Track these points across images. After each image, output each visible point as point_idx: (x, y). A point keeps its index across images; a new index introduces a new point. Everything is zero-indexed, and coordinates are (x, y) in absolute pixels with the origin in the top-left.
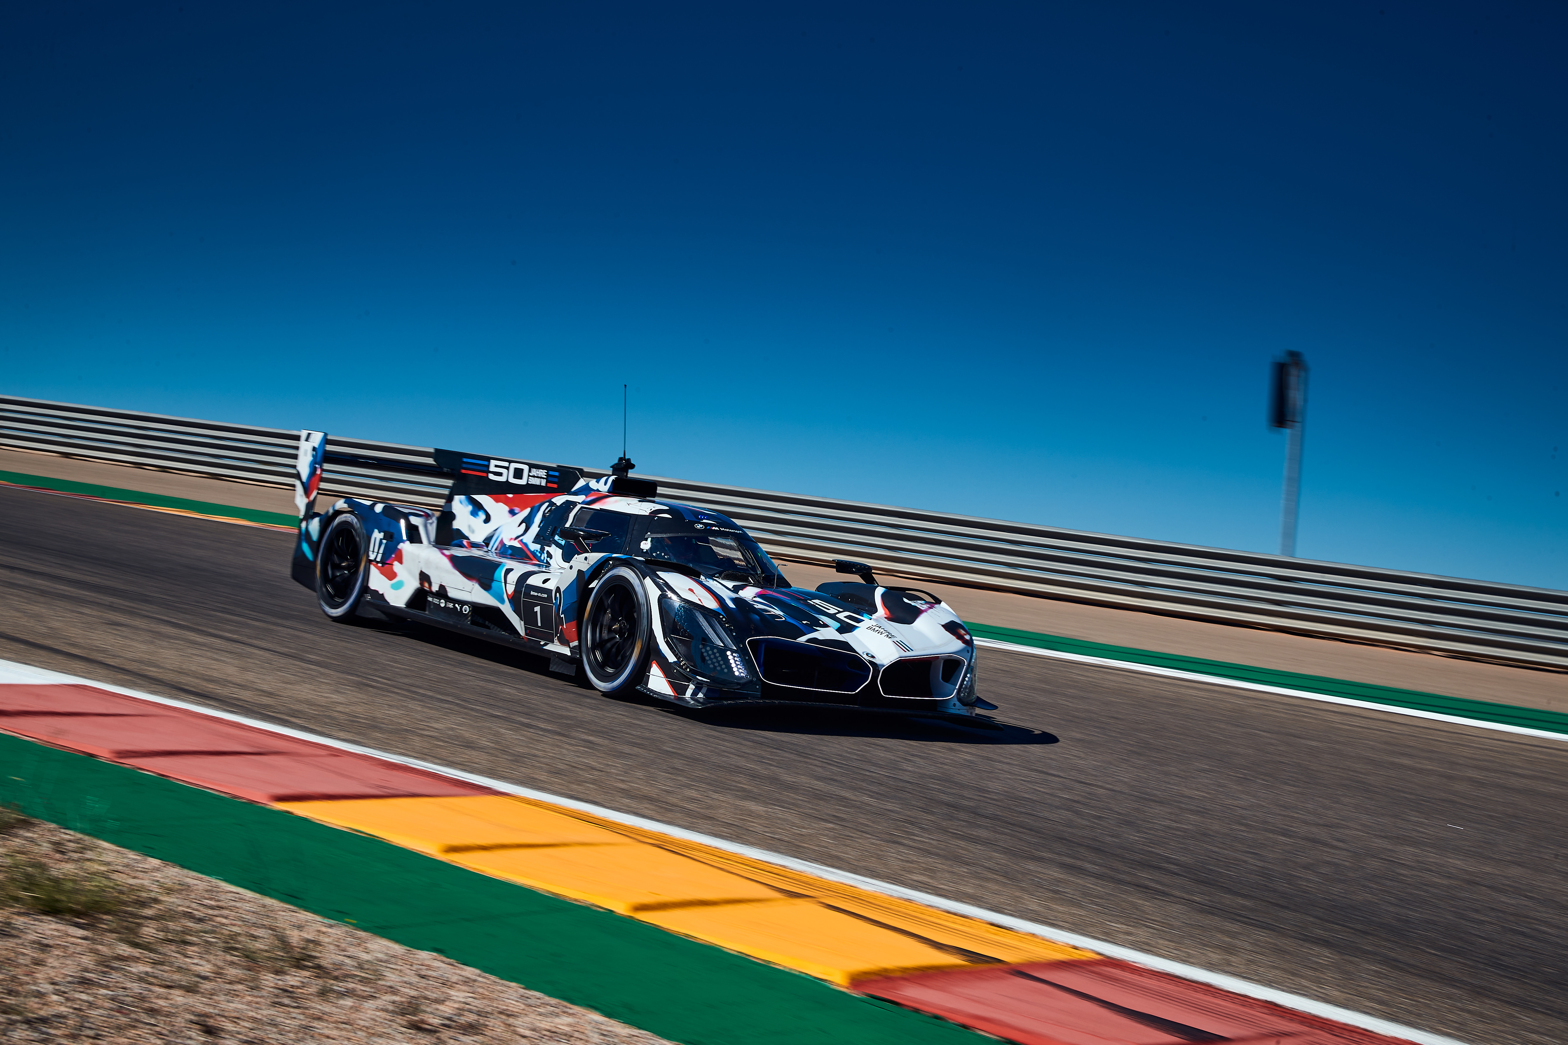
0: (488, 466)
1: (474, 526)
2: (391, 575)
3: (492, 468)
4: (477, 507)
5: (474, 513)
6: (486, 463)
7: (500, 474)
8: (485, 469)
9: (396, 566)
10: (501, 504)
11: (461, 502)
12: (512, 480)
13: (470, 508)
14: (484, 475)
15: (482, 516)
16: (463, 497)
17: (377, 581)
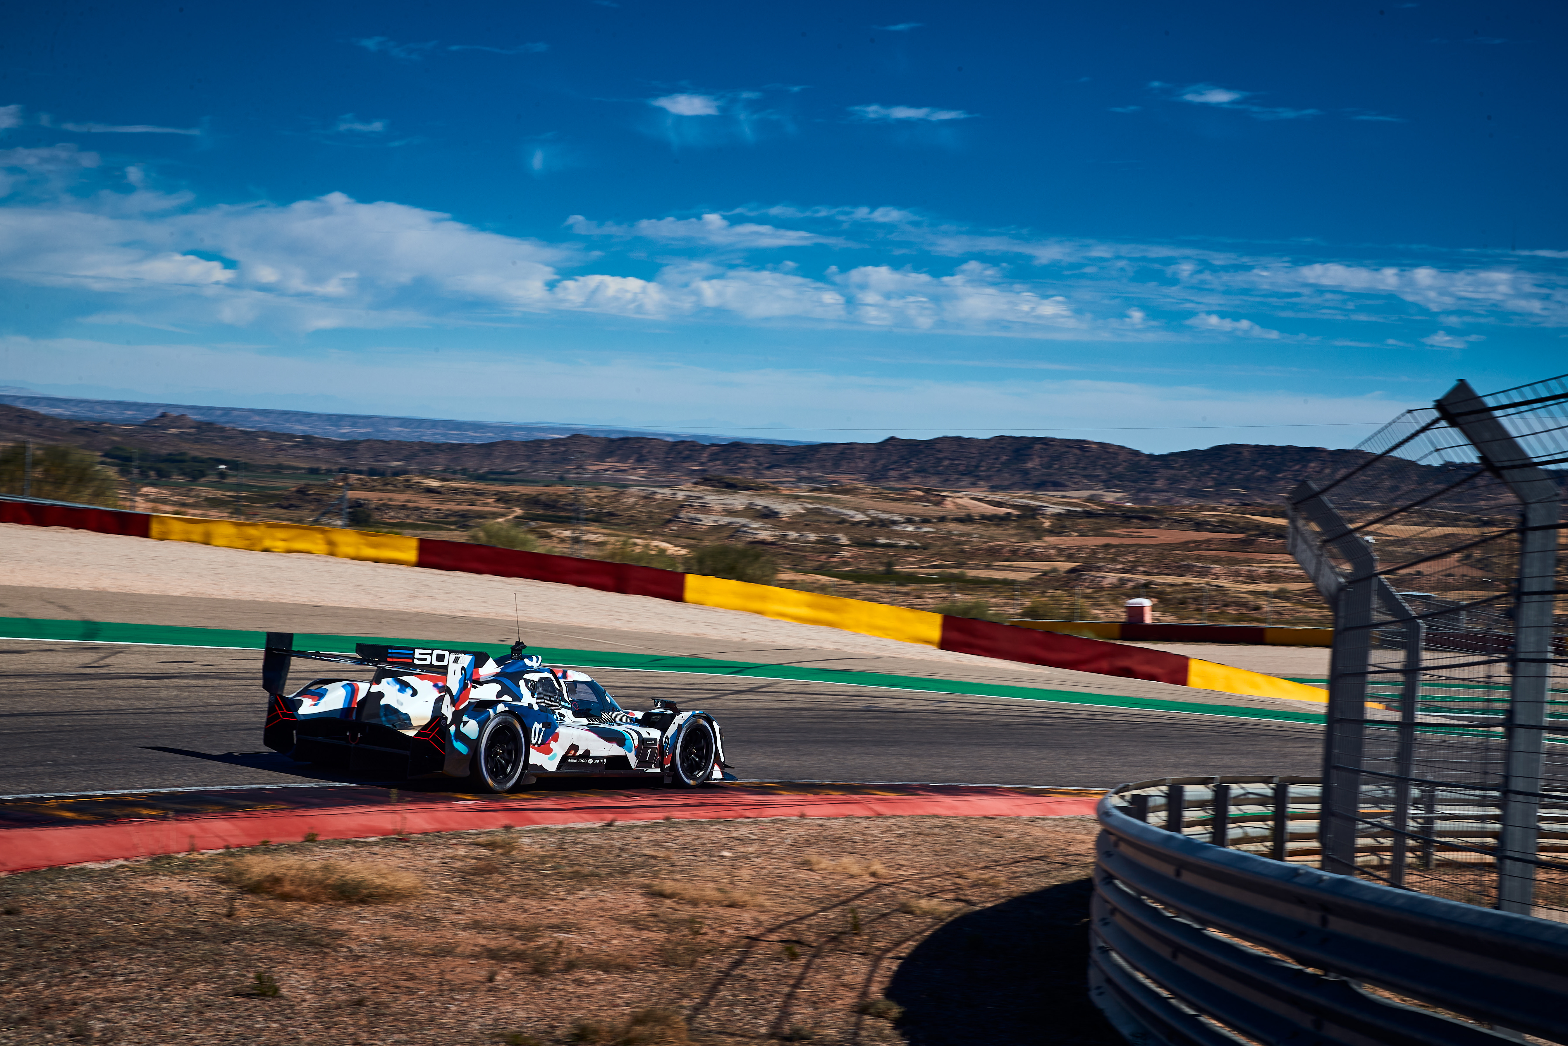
0: (413, 654)
1: (401, 700)
2: (548, 751)
3: (417, 655)
4: (404, 685)
5: (401, 690)
6: (412, 652)
7: (425, 659)
8: (411, 656)
9: (553, 745)
10: (426, 681)
11: (388, 684)
12: (435, 663)
13: (398, 686)
14: (411, 661)
15: (409, 691)
16: (390, 680)
17: (536, 758)
